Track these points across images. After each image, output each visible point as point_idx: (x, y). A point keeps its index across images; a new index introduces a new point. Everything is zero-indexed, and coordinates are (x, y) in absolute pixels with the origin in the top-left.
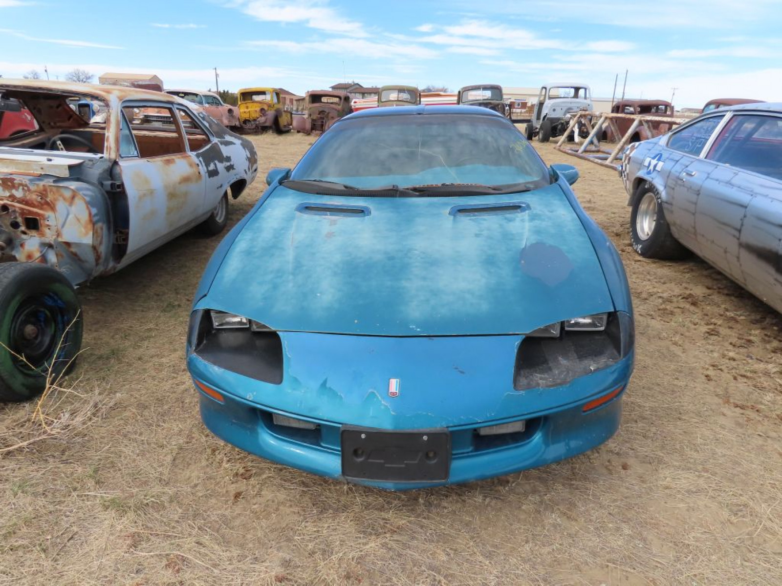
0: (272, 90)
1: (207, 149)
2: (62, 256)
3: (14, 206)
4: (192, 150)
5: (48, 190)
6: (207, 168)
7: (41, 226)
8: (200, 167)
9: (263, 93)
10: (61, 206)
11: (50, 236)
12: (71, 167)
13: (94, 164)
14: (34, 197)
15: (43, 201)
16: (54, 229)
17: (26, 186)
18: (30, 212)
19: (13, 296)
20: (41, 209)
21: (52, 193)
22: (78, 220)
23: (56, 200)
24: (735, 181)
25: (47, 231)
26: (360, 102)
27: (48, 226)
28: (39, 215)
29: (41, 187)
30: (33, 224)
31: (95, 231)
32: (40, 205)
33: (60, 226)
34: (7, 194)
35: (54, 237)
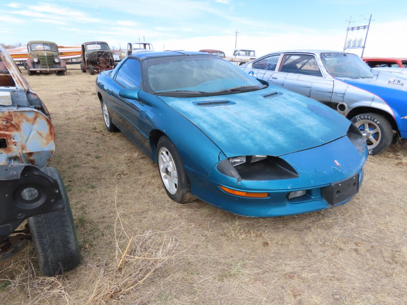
5: (13, 115)
7: (8, 144)
10: (24, 126)
11: (16, 151)
14: (0, 122)
15: (9, 124)
16: (19, 145)
20: (7, 131)
21: (16, 117)
22: (40, 134)
23: (20, 122)
24: (299, 79)
25: (13, 146)
27: (15, 143)
28: (6, 135)
29: (6, 113)
32: (5, 127)
33: (24, 142)
35: (20, 151)
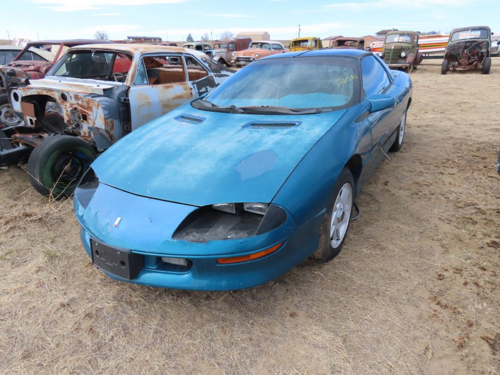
0: (312, 39)
1: (203, 80)
2: (96, 134)
3: (79, 108)
4: (190, 80)
5: (90, 101)
6: (199, 90)
7: (88, 119)
8: (193, 90)
9: (306, 41)
10: (94, 109)
11: (91, 124)
12: (105, 90)
13: (118, 88)
14: (85, 104)
15: (88, 107)
16: (92, 120)
17: (82, 99)
18: (84, 112)
19: (54, 151)
20: (88, 110)
21: (91, 103)
22: (101, 117)
23: (92, 106)
25: (90, 121)
26: (376, 44)
27: (90, 118)
28: (87, 113)
29: (88, 100)
30: (85, 118)
31: (106, 123)
33: (94, 119)
34: (76, 102)
35: (93, 124)
